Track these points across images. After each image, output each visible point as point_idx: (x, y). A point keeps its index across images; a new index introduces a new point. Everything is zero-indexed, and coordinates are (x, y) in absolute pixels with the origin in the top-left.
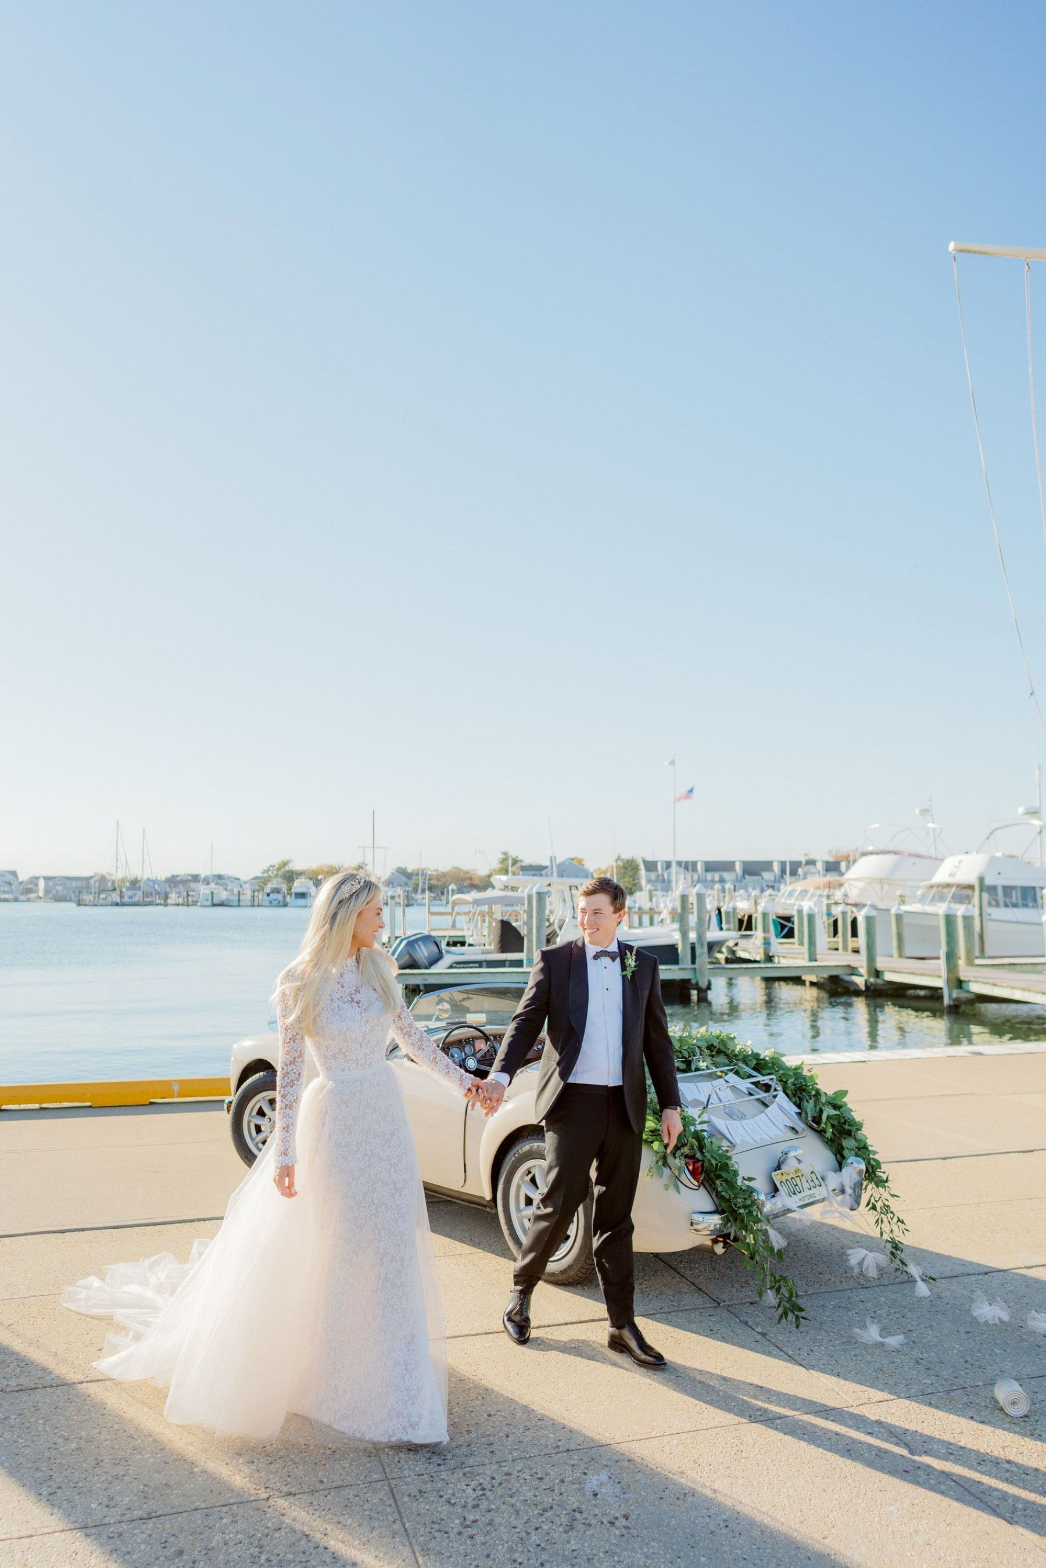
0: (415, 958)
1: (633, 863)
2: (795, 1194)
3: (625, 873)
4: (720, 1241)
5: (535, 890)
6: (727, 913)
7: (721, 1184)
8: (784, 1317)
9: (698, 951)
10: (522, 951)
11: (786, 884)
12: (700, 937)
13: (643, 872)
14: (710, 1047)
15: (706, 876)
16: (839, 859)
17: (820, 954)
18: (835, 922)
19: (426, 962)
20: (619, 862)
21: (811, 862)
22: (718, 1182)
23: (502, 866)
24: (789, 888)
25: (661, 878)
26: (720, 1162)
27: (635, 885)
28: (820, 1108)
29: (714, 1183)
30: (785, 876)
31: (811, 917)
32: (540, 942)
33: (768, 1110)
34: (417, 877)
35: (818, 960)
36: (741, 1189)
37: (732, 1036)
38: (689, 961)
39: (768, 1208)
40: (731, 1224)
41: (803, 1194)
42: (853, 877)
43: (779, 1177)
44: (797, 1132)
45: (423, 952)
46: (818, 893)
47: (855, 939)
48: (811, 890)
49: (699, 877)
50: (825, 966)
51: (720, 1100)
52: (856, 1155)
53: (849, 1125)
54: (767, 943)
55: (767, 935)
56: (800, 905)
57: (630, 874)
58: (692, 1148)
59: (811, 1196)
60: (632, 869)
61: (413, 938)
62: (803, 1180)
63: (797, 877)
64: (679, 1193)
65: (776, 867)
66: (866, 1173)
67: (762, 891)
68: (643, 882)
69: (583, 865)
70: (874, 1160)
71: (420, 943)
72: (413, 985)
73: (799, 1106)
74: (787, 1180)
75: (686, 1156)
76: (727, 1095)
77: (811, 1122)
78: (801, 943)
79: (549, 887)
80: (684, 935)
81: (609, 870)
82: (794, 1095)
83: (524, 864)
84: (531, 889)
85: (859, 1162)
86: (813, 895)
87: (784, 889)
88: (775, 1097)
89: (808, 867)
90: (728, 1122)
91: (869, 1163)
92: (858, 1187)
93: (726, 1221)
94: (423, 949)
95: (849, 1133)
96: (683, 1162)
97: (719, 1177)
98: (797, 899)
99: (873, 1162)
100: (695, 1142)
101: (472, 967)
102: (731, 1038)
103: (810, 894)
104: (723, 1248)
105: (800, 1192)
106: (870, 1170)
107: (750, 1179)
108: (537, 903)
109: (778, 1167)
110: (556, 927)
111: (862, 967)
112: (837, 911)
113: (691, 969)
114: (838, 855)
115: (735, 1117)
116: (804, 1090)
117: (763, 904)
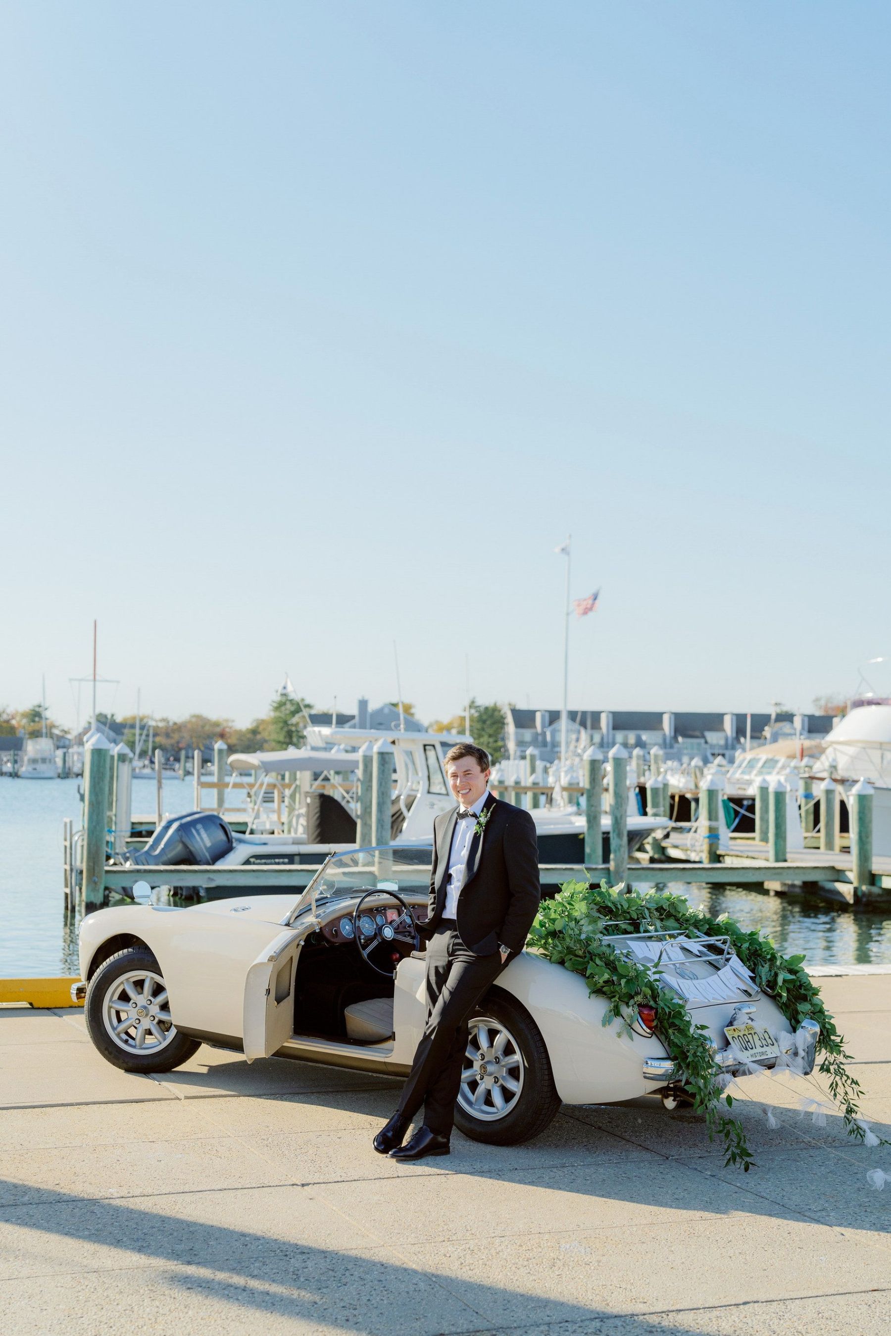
0: (192, 849)
1: (496, 713)
2: (746, 1049)
3: (483, 729)
4: (671, 1095)
5: (375, 749)
6: (655, 791)
7: (674, 1034)
8: (731, 1162)
9: (614, 843)
10: (353, 841)
11: (744, 750)
12: (618, 821)
13: (510, 728)
14: (660, 909)
15: (614, 736)
16: (831, 713)
17: (790, 853)
18: (817, 805)
19: (207, 855)
20: (473, 711)
21: (786, 717)
22: (670, 1031)
23: (278, 714)
24: (749, 756)
25: (540, 738)
26: (673, 1011)
27: (497, 749)
28: (775, 972)
29: (667, 1032)
30: (742, 740)
31: (780, 797)
32: (382, 826)
33: (719, 972)
34: (132, 731)
35: (789, 860)
36: (693, 1036)
37: (683, 898)
38: (600, 859)
39: (718, 1058)
40: (683, 1071)
41: (754, 1051)
42: (842, 739)
43: (731, 1032)
44: (750, 995)
45: (204, 841)
46: (793, 764)
47: (845, 835)
48: (782, 760)
49: (602, 739)
50: (798, 868)
51: (669, 958)
52: (811, 1018)
53: (805, 990)
54: (713, 835)
55: (714, 824)
56: (764, 780)
57: (491, 731)
58: (645, 996)
59: (763, 1053)
60: (494, 723)
61: (189, 819)
62: (756, 1037)
63: (762, 741)
64: (632, 1040)
65: (728, 725)
66: (820, 1036)
67: (706, 761)
68: (511, 745)
69: (412, 715)
70: (830, 1024)
71: (199, 826)
72: (188, 888)
73: (753, 971)
74: (739, 1036)
75: (640, 1005)
76: (678, 956)
77: (765, 987)
78: (765, 839)
79: (393, 746)
80: (593, 819)
81: (456, 725)
82: (748, 960)
83: (313, 712)
84: (370, 748)
85: (813, 1025)
86: (783, 767)
87: (741, 758)
88: (728, 960)
89: (780, 725)
90: (678, 980)
91: (824, 1027)
92: (811, 1052)
93: (679, 1067)
94: (204, 835)
95: (804, 999)
96: (636, 1009)
97: (673, 1025)
98: (760, 773)
99: (827, 1026)
100: (649, 992)
101: (278, 864)
102: (682, 901)
103: (780, 765)
104: (674, 1100)
105: (752, 1048)
106: (825, 1033)
107: (703, 1027)
108: (379, 769)
109: (731, 1024)
110: (402, 805)
111: (851, 871)
112: (819, 790)
113: (602, 869)
114: (830, 705)
115: (687, 977)
116: (759, 955)
117: (709, 777)
